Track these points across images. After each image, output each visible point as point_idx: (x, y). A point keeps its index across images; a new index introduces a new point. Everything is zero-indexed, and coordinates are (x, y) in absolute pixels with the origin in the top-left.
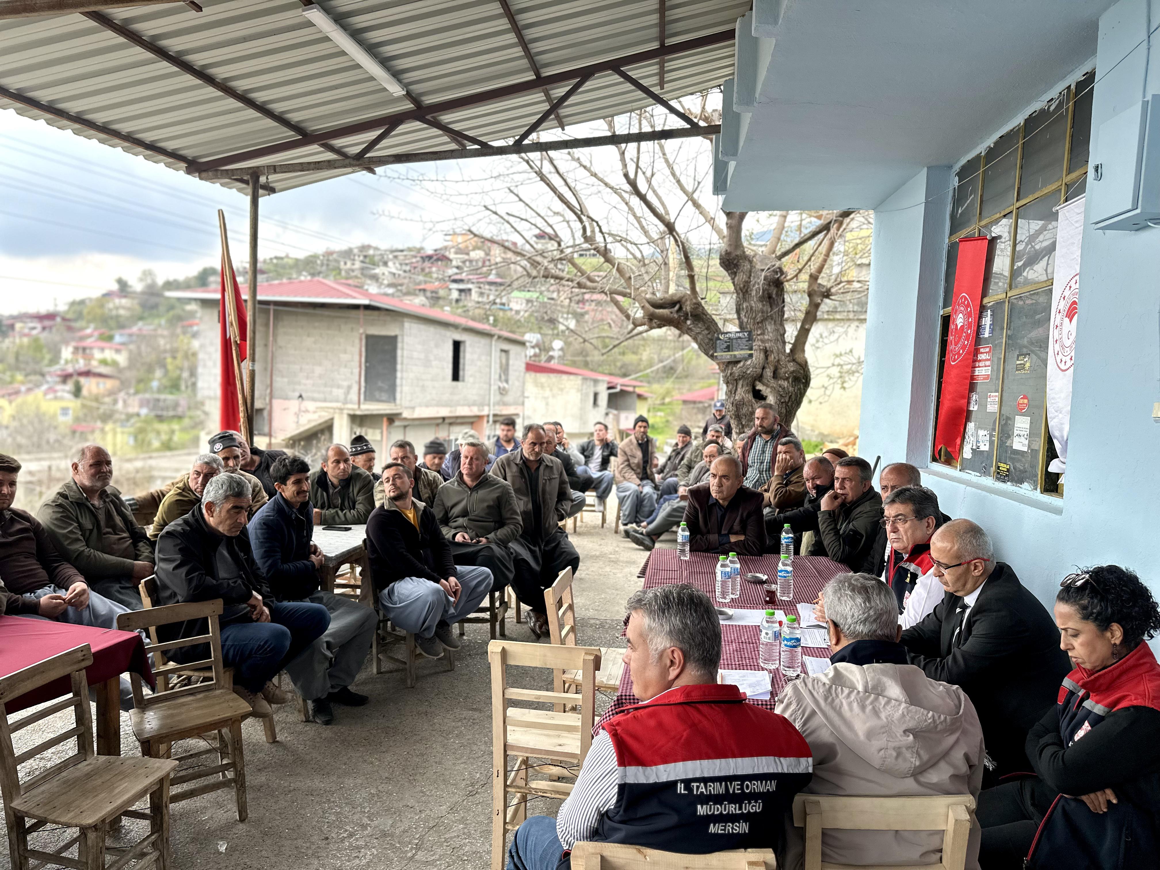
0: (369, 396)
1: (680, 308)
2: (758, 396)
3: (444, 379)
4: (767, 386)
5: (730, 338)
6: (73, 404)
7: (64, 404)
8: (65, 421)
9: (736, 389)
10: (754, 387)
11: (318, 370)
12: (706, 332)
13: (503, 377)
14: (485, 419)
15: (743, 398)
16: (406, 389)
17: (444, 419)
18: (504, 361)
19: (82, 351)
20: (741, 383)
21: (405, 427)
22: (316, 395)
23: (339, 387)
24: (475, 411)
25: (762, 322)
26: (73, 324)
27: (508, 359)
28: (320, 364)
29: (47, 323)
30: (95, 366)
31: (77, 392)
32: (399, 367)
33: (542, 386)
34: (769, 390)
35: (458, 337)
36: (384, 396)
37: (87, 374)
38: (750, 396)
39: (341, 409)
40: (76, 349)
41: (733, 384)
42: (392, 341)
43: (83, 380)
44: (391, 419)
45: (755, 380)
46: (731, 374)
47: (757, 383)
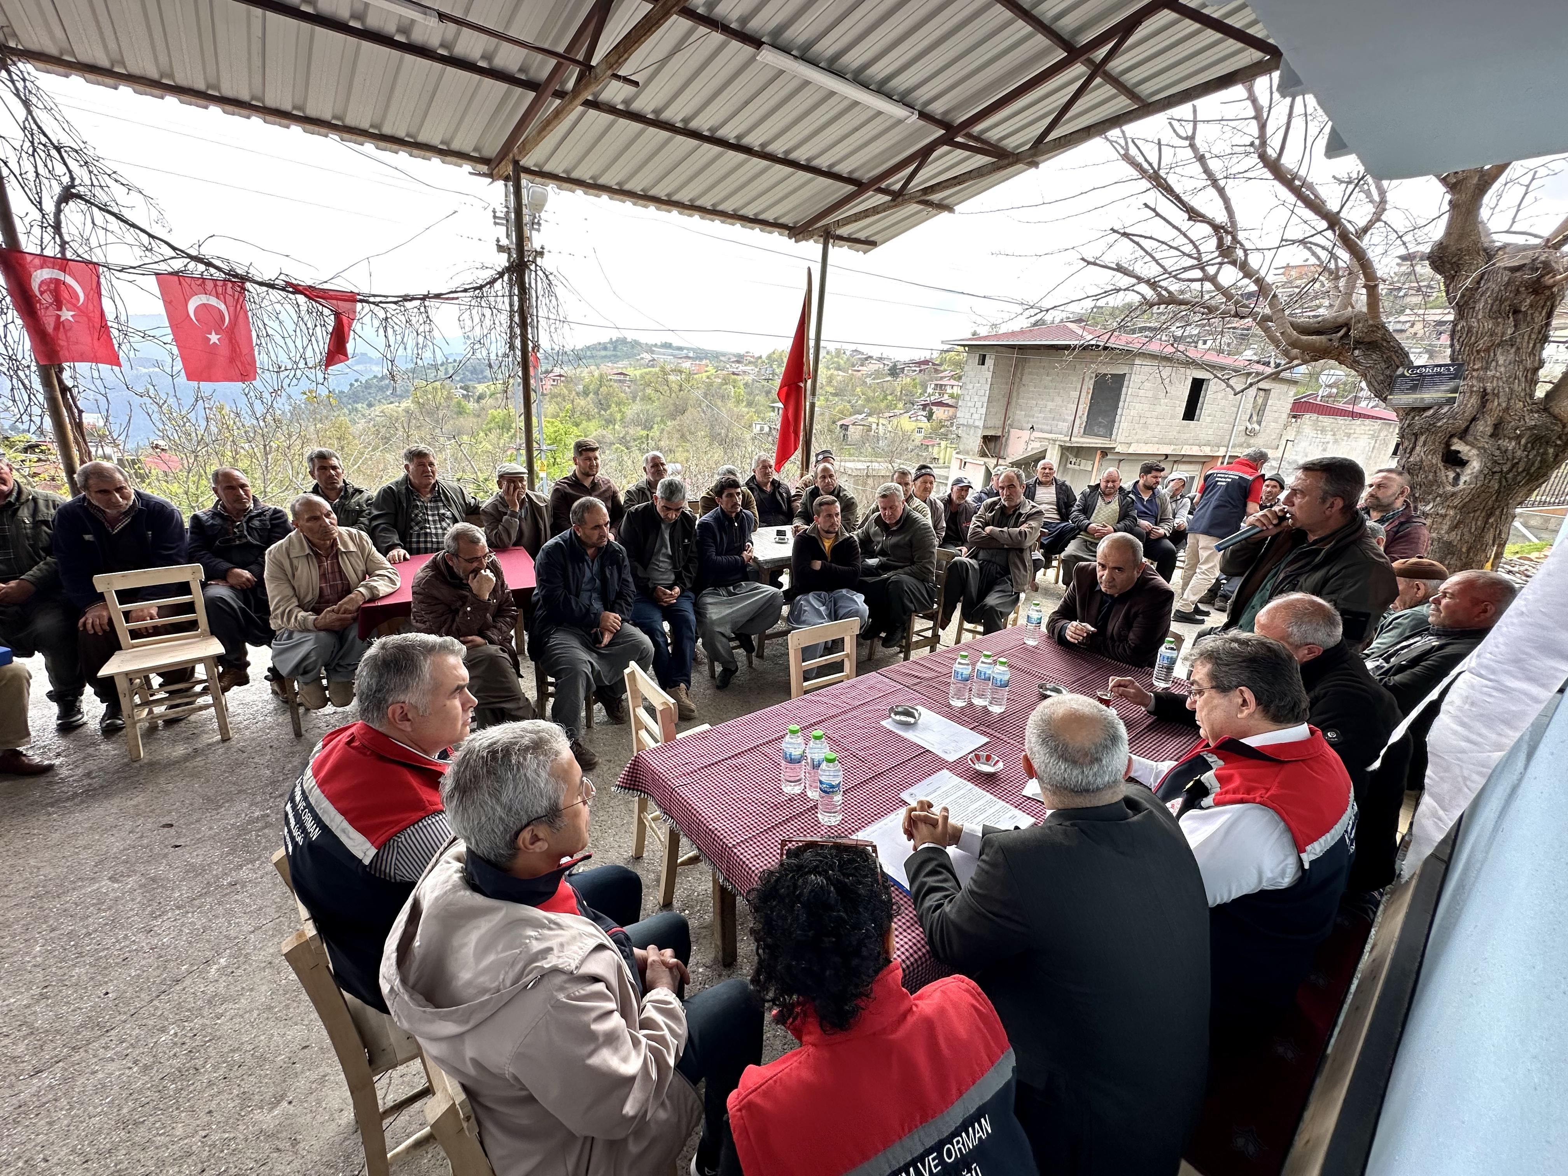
0: (1088, 431)
1: (1347, 334)
2: (1454, 460)
3: (1173, 417)
4: (1473, 446)
5: (1421, 375)
6: (925, 424)
7: (920, 425)
8: (918, 437)
9: (1413, 449)
10: (1448, 445)
11: (1050, 405)
12: (1383, 365)
13: (1255, 418)
14: (1220, 460)
15: (1421, 461)
16: (1124, 425)
17: (1167, 456)
18: (1260, 401)
19: (940, 387)
20: (1422, 439)
21: (1120, 461)
22: (1045, 427)
23: (1064, 421)
24: (1207, 451)
25: (1488, 350)
26: (938, 368)
27: (1266, 399)
28: (1053, 401)
29: (923, 367)
30: (946, 399)
31: (929, 417)
32: (1121, 404)
33: (1323, 431)
34: (1475, 451)
35: (1200, 374)
36: (1102, 431)
37: (940, 404)
38: (1437, 460)
39: (1055, 441)
40: (936, 385)
41: (1409, 441)
42: (1119, 379)
43: (934, 408)
44: (1105, 452)
45: (1452, 436)
46: (1409, 425)
47: (1455, 440)
